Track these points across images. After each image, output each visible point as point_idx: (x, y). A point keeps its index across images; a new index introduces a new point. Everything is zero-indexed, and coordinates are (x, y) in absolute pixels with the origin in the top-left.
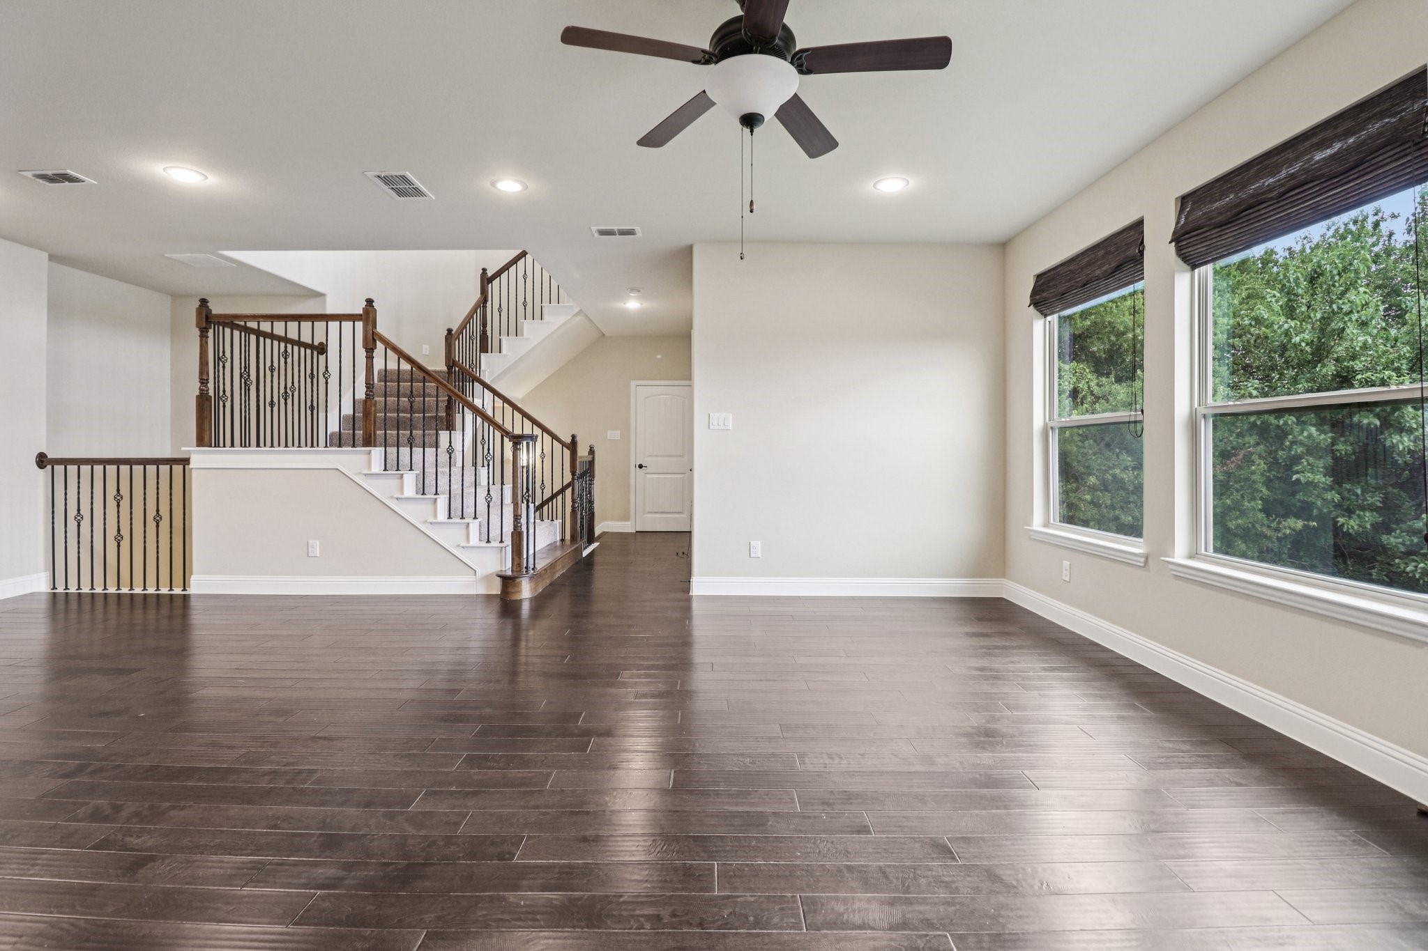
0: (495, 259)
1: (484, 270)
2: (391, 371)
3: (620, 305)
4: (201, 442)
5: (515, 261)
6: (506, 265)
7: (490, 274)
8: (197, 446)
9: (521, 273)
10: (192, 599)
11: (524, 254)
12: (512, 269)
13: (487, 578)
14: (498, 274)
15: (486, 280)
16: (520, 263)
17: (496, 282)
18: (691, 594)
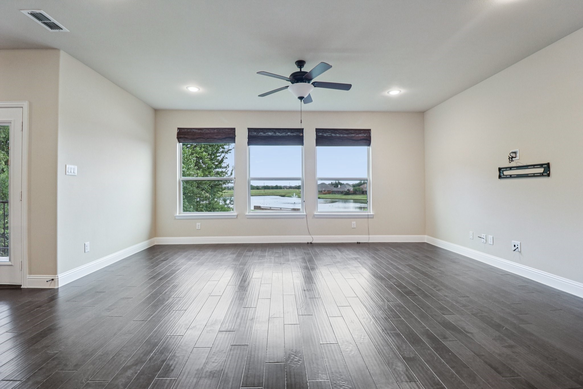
18: (56, 287)
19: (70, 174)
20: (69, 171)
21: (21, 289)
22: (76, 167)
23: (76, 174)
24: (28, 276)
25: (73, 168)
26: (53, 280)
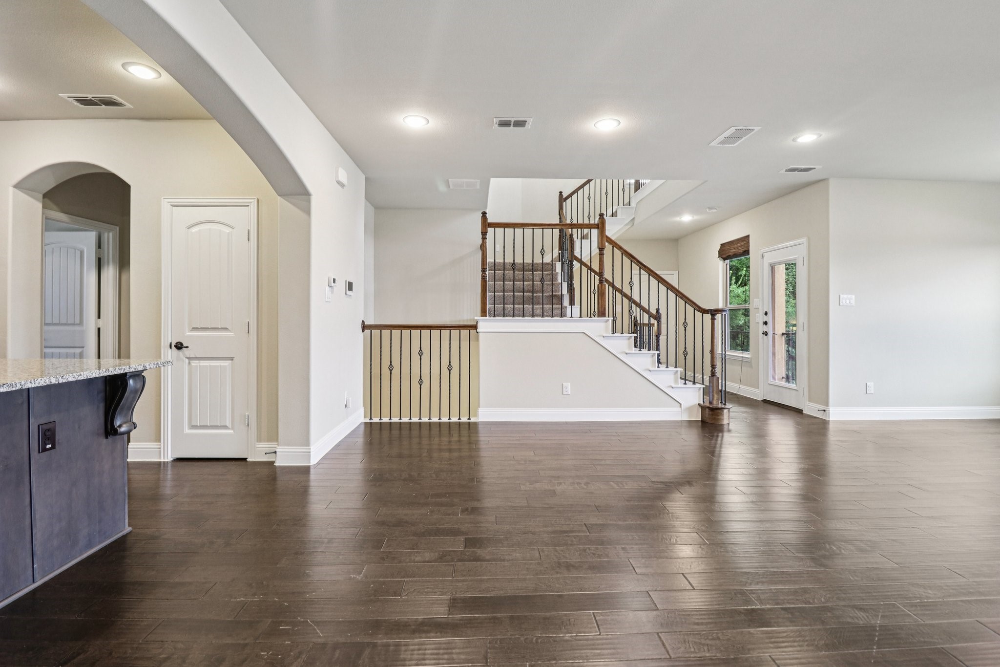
0: (568, 185)
1: (561, 193)
2: (537, 264)
3: (677, 219)
4: (484, 313)
5: (582, 186)
6: (576, 189)
7: (565, 196)
8: (481, 316)
9: (586, 195)
10: (480, 426)
11: (588, 182)
12: (580, 192)
13: (690, 409)
14: (571, 195)
15: (562, 199)
16: (586, 187)
17: (569, 201)
18: (827, 419)
19: (845, 304)
20: (844, 302)
21: (803, 413)
22: (853, 297)
23: (854, 304)
24: (808, 403)
25: (849, 299)
26: (824, 411)
